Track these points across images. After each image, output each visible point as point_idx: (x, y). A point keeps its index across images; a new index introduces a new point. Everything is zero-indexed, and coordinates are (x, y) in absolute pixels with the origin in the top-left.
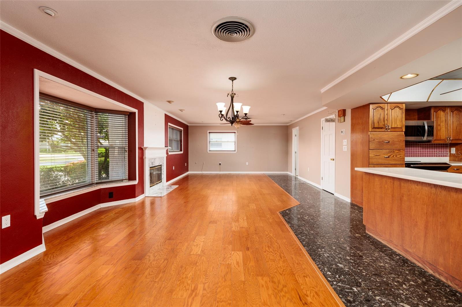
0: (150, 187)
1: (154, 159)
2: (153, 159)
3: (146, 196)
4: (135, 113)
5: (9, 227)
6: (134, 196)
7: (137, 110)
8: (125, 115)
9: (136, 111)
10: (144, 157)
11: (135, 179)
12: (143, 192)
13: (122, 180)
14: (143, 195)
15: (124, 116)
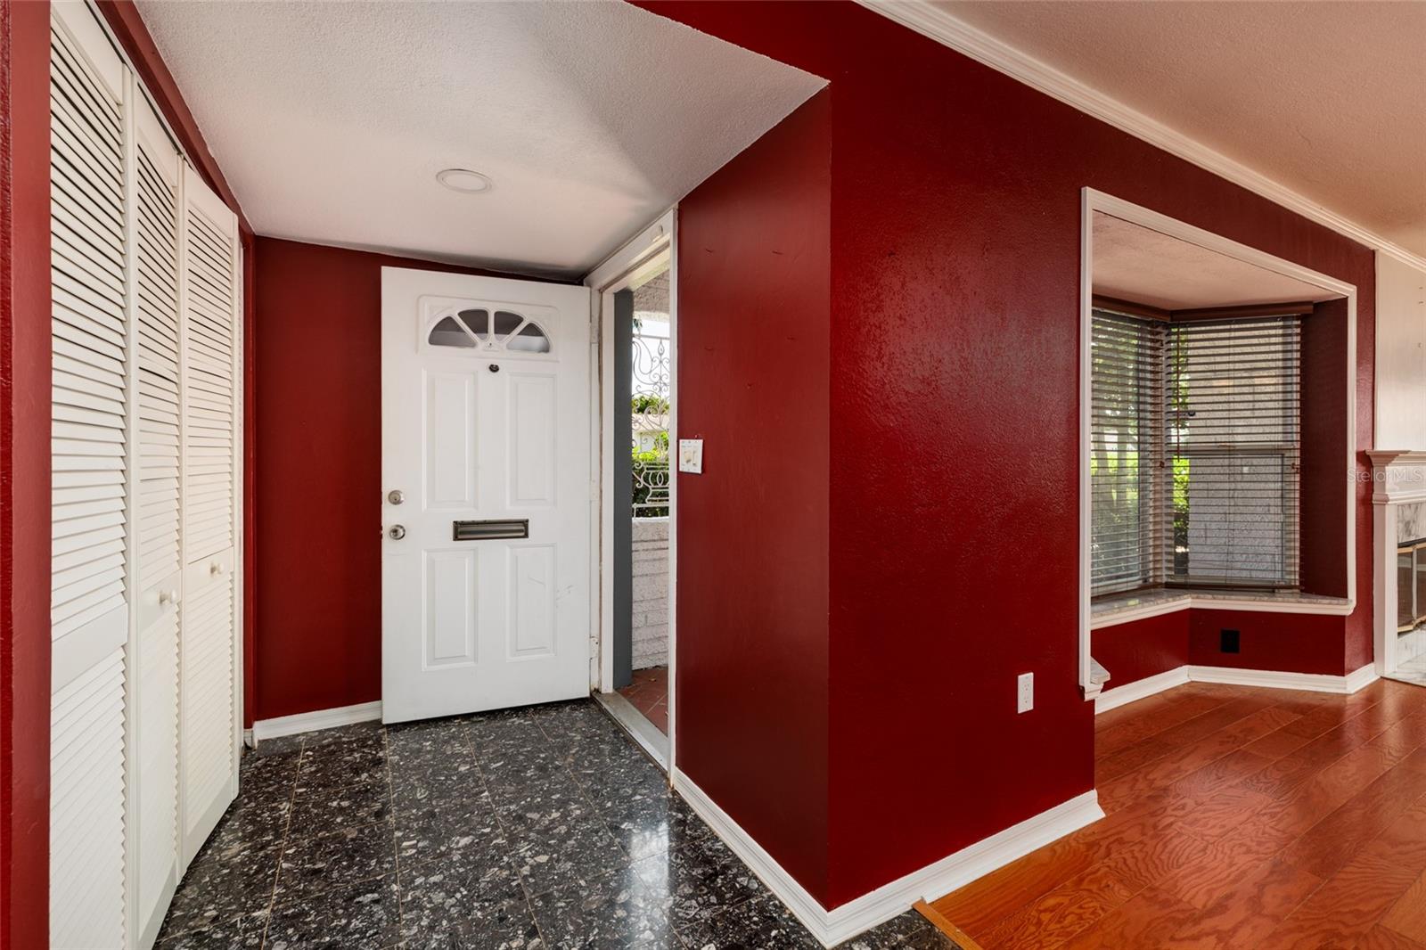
0: (1400, 634)
1: (1413, 507)
2: (1410, 505)
3: (1386, 676)
4: (1344, 301)
5: (1030, 711)
6: (1337, 667)
7: (1355, 287)
8: (1284, 319)
9: (1348, 290)
10: (1375, 496)
11: (1342, 593)
12: (1369, 657)
13: (1271, 589)
14: (1371, 666)
15: (1281, 323)
